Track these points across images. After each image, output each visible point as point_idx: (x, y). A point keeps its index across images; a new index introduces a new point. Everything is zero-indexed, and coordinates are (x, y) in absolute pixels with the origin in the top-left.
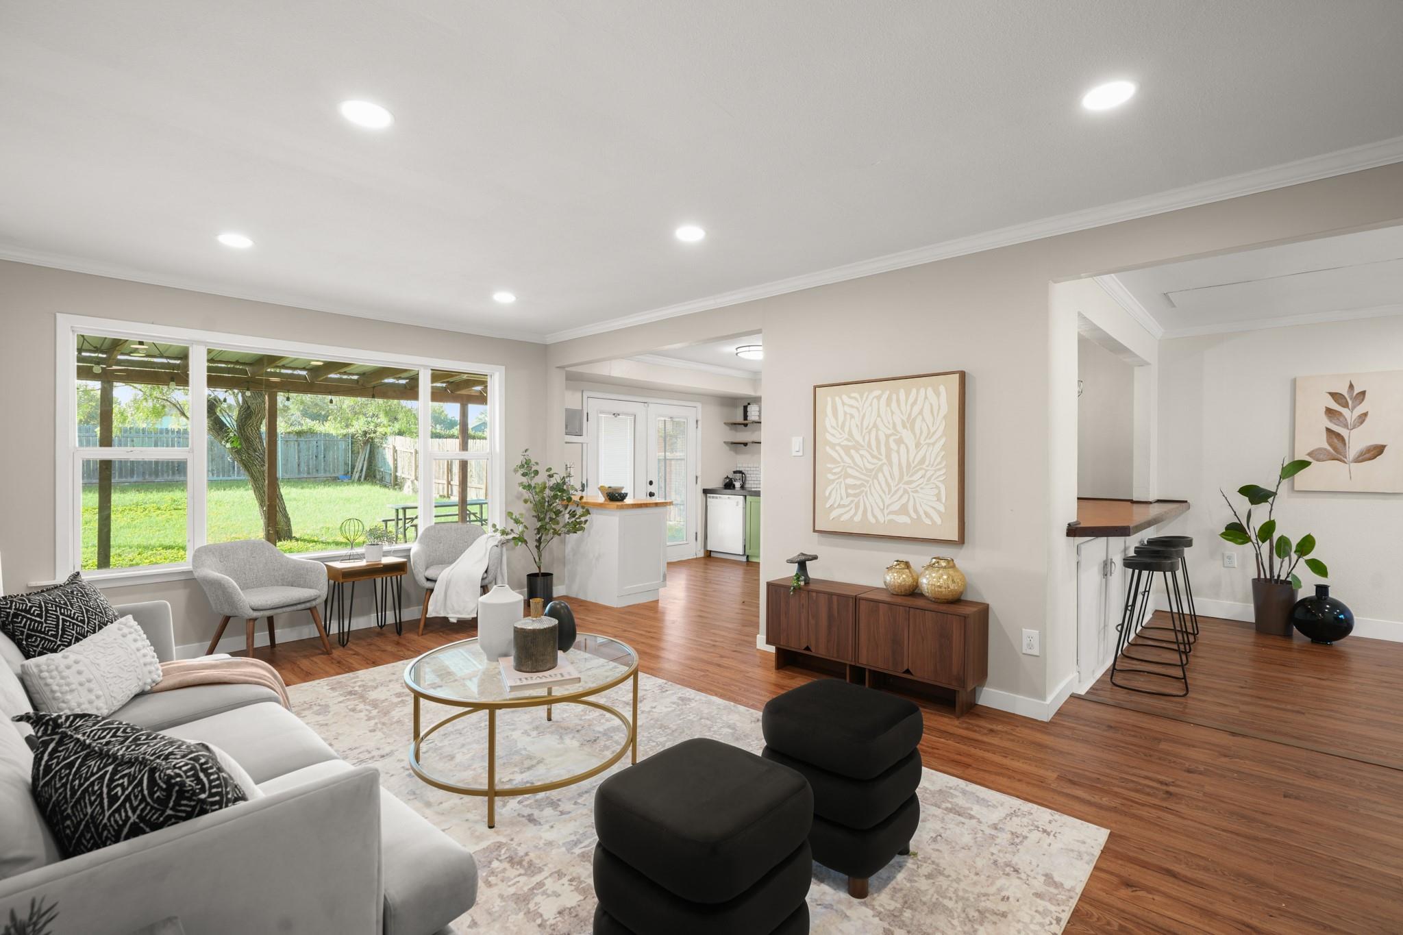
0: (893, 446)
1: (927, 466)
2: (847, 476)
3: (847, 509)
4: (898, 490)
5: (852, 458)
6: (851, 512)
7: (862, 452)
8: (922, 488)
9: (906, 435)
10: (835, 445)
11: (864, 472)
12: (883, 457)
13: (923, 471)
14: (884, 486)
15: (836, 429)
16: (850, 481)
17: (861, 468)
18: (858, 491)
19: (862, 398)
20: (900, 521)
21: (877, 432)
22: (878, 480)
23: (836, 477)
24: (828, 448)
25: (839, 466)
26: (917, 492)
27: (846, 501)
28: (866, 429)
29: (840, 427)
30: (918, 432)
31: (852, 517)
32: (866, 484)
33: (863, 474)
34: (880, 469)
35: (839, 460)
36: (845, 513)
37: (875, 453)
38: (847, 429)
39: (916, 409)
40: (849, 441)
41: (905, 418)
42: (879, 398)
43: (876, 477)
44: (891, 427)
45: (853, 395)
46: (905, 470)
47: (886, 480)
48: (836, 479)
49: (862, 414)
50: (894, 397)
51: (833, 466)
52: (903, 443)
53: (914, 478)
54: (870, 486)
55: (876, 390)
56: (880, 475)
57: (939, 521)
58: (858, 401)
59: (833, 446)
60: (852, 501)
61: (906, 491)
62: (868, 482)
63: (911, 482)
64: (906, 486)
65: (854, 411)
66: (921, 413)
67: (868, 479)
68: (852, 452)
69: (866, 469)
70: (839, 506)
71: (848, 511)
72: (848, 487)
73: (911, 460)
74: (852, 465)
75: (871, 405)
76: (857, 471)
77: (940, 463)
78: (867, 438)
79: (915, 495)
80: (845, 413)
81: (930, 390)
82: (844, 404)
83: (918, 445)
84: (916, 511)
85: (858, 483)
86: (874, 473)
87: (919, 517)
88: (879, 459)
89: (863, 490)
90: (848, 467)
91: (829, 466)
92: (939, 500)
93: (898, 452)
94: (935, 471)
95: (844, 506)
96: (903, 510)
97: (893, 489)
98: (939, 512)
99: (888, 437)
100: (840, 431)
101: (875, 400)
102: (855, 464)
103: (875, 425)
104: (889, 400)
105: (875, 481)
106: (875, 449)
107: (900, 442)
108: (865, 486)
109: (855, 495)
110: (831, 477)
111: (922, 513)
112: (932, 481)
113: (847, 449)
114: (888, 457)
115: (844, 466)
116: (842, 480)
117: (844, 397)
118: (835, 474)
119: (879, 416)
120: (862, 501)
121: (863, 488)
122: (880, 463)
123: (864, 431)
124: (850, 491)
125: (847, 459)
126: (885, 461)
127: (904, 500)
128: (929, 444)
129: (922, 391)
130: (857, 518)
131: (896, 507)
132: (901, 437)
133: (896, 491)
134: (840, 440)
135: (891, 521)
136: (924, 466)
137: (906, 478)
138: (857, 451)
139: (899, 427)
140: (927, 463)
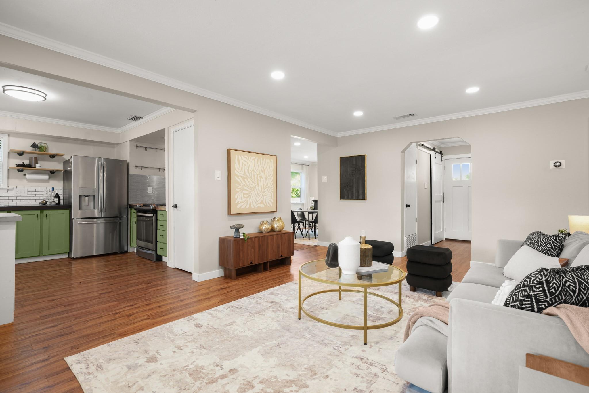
0: (259, 178)
1: (269, 186)
2: (244, 189)
3: (245, 203)
4: (261, 195)
5: (245, 181)
6: (245, 204)
7: (249, 180)
8: (267, 194)
9: (263, 174)
10: (239, 176)
11: (250, 188)
12: (256, 183)
13: (268, 188)
14: (256, 193)
15: (239, 169)
16: (245, 192)
17: (248, 186)
18: (247, 196)
19: (249, 158)
20: (261, 206)
21: (254, 173)
22: (254, 191)
23: (239, 190)
24: (236, 177)
25: (241, 185)
26: (266, 195)
27: (243, 200)
28: (250, 171)
29: (241, 168)
30: (266, 175)
31: (246, 207)
32: (250, 193)
33: (250, 189)
34: (255, 187)
35: (240, 182)
36: (243, 205)
37: (253, 181)
38: (243, 170)
39: (265, 166)
40: (244, 175)
41: (262, 169)
42: (254, 159)
43: (254, 190)
44: (258, 171)
45: (246, 156)
46: (262, 188)
47: (257, 192)
48: (240, 191)
49: (249, 165)
50: (259, 160)
51: (238, 185)
52: (262, 177)
53: (265, 191)
54: (252, 194)
55: (254, 156)
56: (255, 189)
57: (272, 205)
58: (247, 159)
59: (238, 177)
60: (245, 200)
61: (263, 196)
62: (251, 192)
63: (265, 192)
64: (263, 193)
65: (246, 163)
66: (267, 168)
67: (251, 191)
68: (245, 179)
69: (250, 187)
70: (241, 202)
71: (244, 204)
72: (244, 194)
73: (264, 184)
74: (245, 185)
75: (252, 162)
76: (247, 187)
77: (272, 186)
78: (250, 175)
79: (265, 196)
80: (243, 163)
81: (269, 160)
82: (242, 159)
83: (266, 179)
84: (266, 202)
85: (248, 192)
86: (253, 189)
87: (267, 204)
88: (255, 183)
89: (249, 196)
90: (244, 186)
91: (236, 185)
92: (272, 198)
93: (260, 181)
94: (271, 188)
95: (243, 202)
96: (262, 202)
97: (259, 195)
98: (272, 202)
99: (257, 175)
100: (241, 170)
101: (253, 160)
102: (246, 185)
103: (253, 170)
104: (258, 161)
105: (254, 192)
106: (253, 179)
107: (261, 177)
108: (250, 194)
109: (247, 198)
110: (237, 190)
111: (267, 203)
112: (270, 191)
113: (243, 178)
114: (257, 183)
115: (242, 185)
116: (241, 191)
117: (242, 157)
118: (239, 189)
119: (254, 166)
120: (249, 200)
121: (249, 195)
122: (255, 185)
123: (250, 172)
124: (245, 196)
125: (244, 183)
126: (256, 184)
127: (262, 199)
128: (269, 179)
129: (267, 160)
130: (248, 207)
131: (260, 201)
132: (261, 175)
133: (260, 196)
134: (241, 174)
135: (259, 207)
136: (268, 187)
137: (263, 191)
138: (247, 179)
139: (261, 172)
140: (268, 186)
